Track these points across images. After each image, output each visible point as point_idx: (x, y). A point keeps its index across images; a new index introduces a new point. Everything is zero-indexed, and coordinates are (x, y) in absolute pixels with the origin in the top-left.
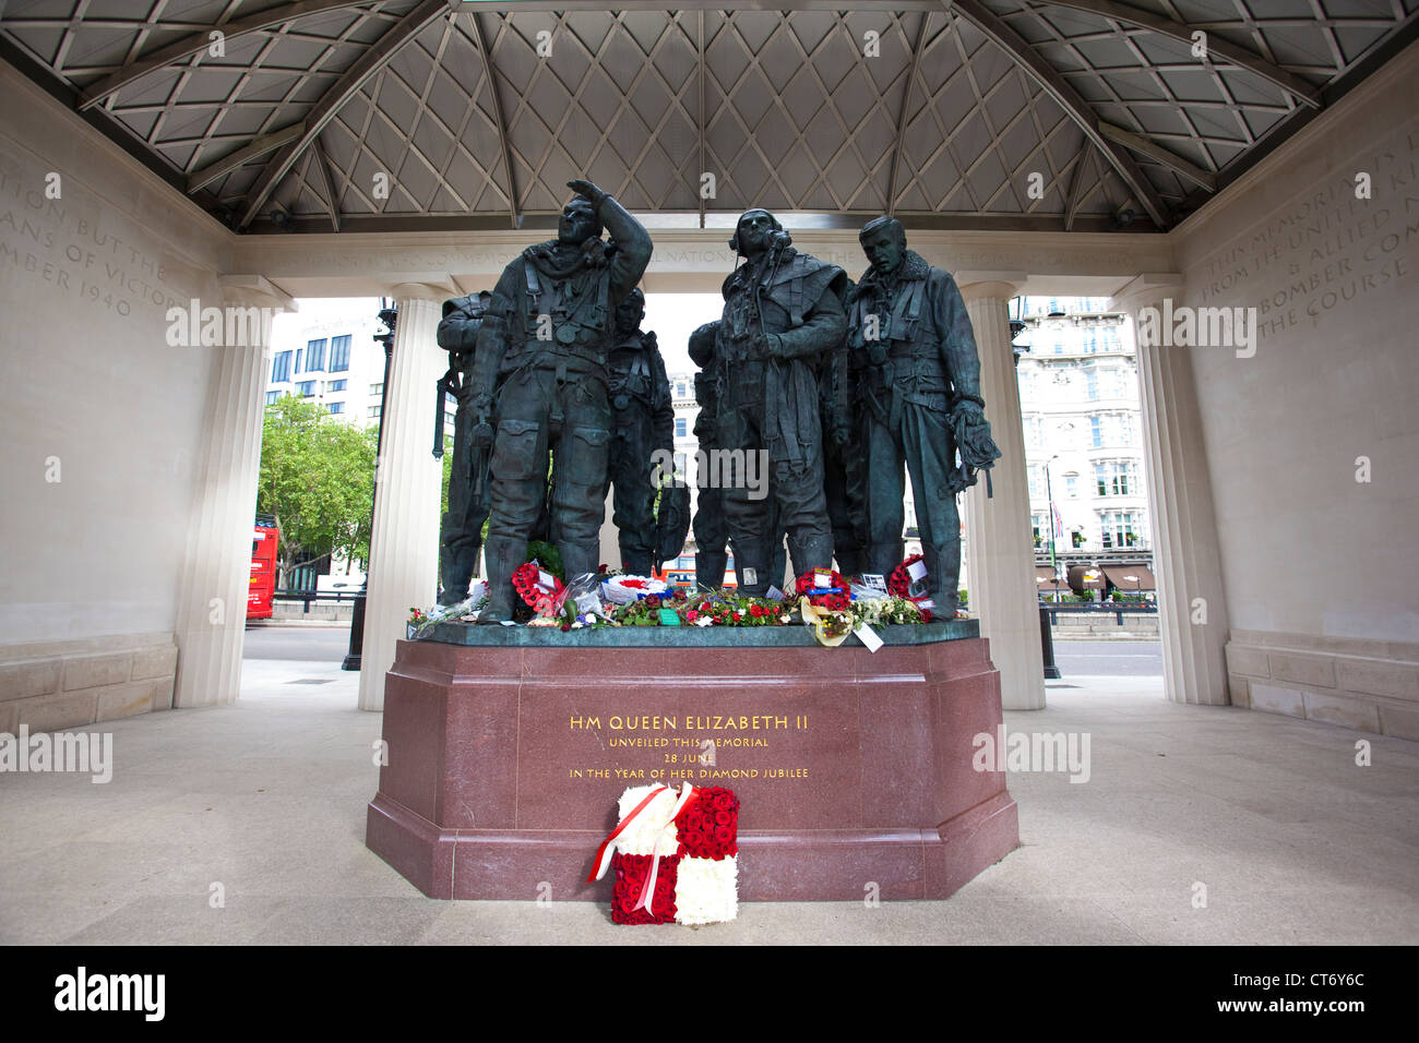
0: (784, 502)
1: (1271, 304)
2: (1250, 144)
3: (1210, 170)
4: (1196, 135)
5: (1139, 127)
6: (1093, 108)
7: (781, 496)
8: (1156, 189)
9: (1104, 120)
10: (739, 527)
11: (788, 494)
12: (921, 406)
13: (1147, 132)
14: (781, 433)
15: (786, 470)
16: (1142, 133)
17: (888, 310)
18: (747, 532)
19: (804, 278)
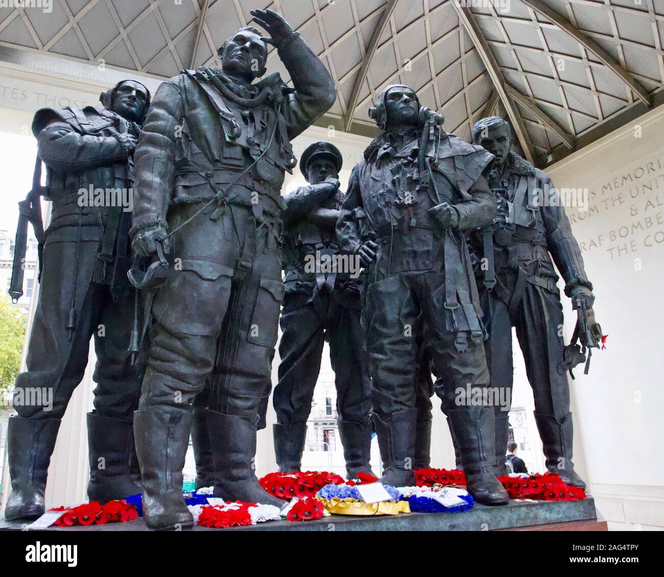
0: (459, 373)
1: (617, 234)
2: (601, 122)
3: (571, 134)
4: (567, 107)
5: (529, 92)
6: (502, 72)
7: (455, 367)
8: (532, 142)
9: (507, 82)
10: (394, 398)
11: (464, 364)
12: (541, 287)
13: (535, 98)
14: (460, 303)
15: (464, 340)
16: (531, 98)
17: (507, 198)
18: (401, 403)
19: (464, 156)
